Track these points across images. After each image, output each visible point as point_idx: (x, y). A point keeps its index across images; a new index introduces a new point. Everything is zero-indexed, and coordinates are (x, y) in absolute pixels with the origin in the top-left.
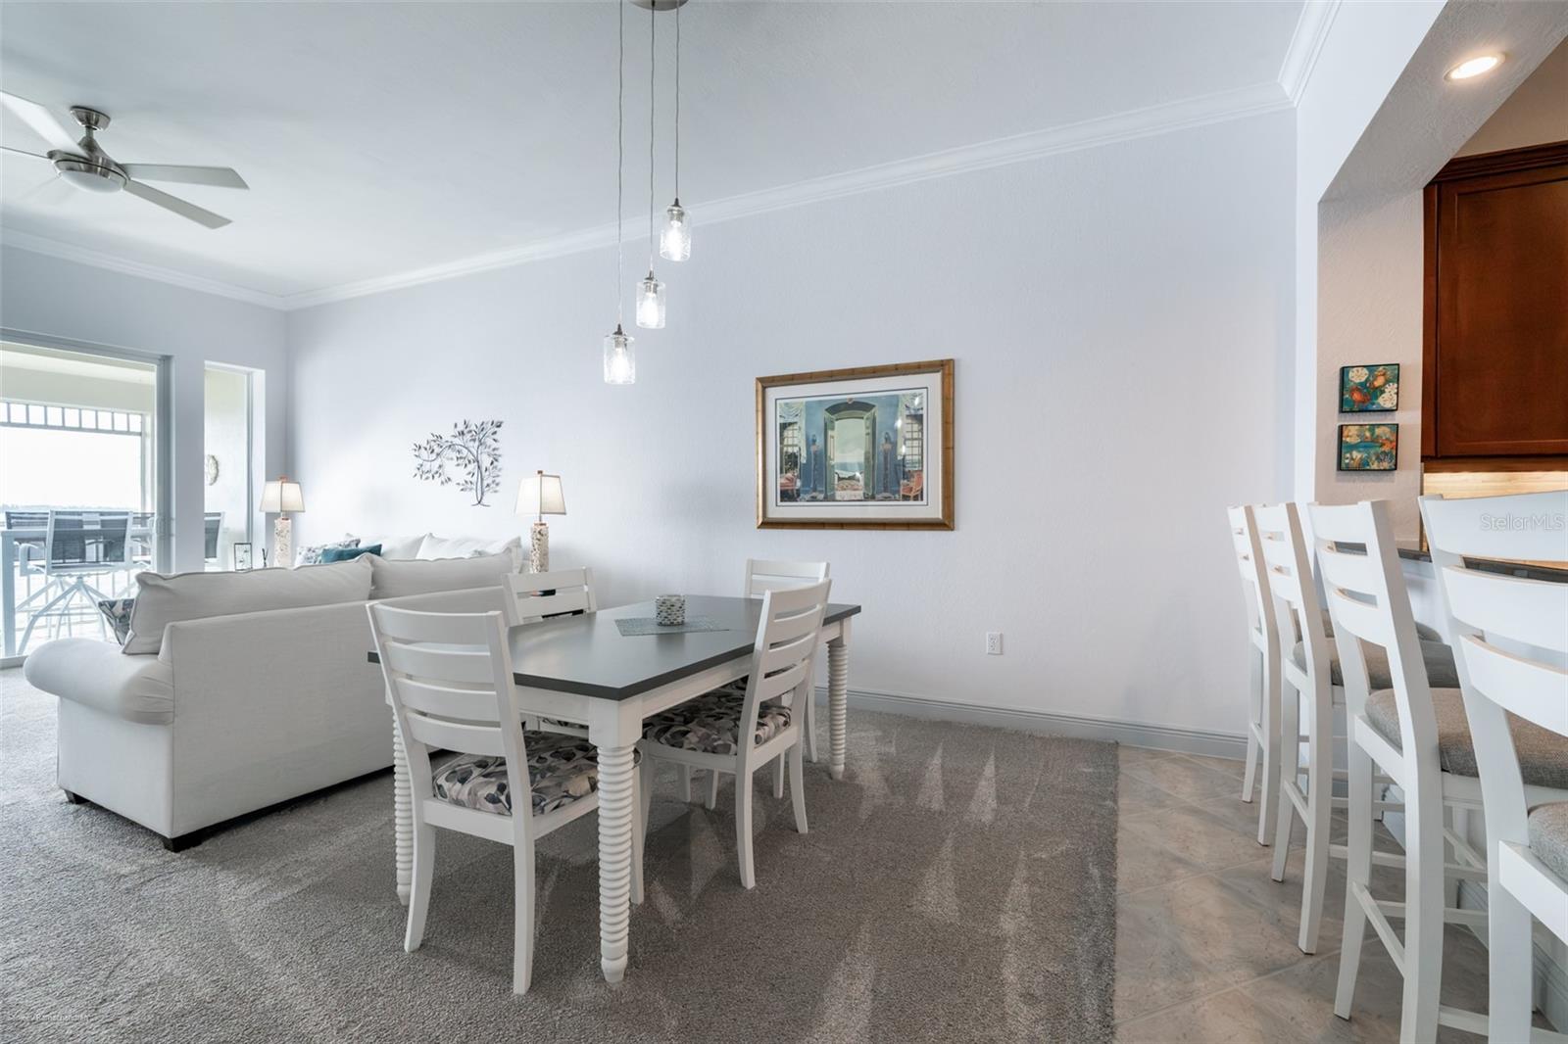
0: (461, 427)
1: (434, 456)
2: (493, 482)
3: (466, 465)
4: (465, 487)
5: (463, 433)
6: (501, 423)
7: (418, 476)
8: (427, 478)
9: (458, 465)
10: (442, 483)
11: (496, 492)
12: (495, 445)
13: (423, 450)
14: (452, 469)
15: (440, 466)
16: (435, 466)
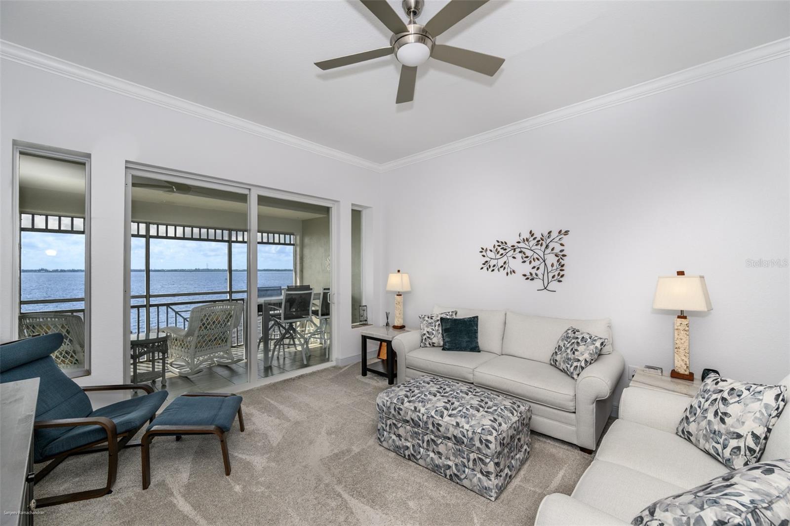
0: (526, 235)
1: (498, 256)
2: (559, 274)
3: (530, 262)
4: (530, 278)
5: (527, 240)
6: (569, 231)
7: (485, 268)
8: (493, 270)
9: (524, 262)
10: (507, 274)
11: (560, 281)
12: (562, 248)
13: (488, 251)
14: (516, 264)
15: (505, 263)
16: (501, 262)
